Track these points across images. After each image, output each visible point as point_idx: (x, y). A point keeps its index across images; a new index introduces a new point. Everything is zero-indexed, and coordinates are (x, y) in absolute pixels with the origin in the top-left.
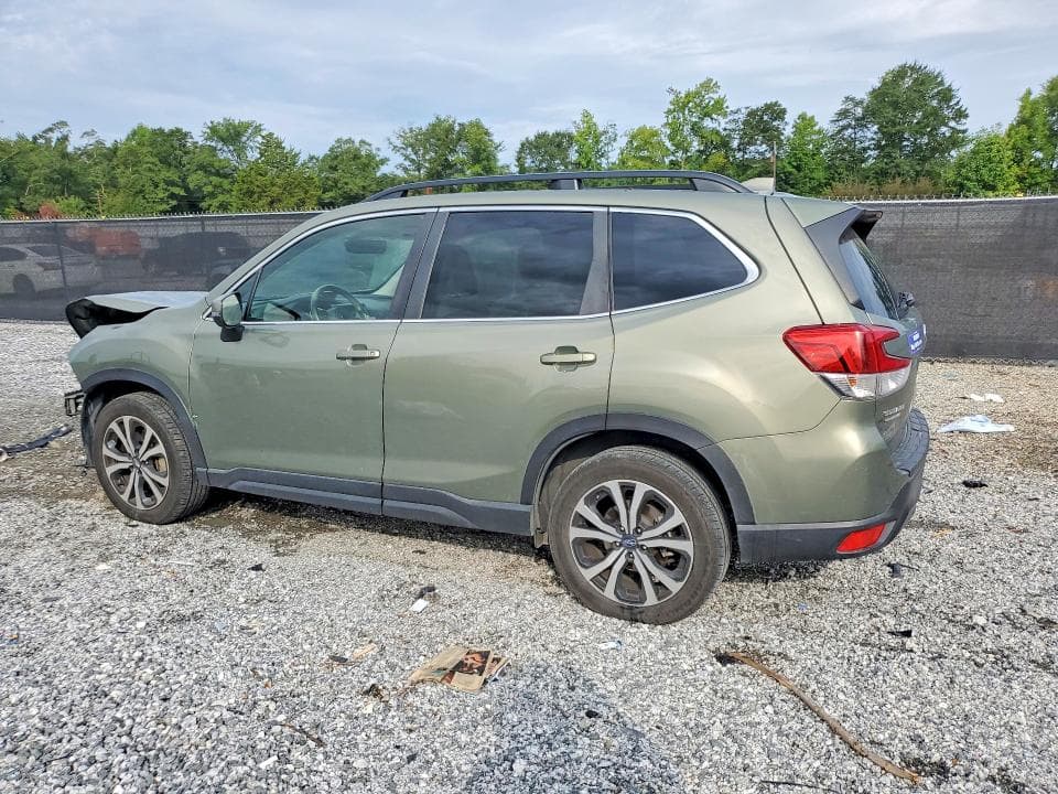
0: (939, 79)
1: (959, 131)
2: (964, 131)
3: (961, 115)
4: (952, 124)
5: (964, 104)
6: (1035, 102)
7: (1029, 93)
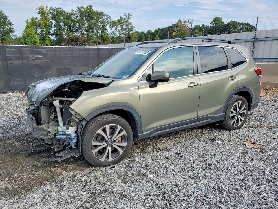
0: (2, 13)
1: (12, 28)
2: (13, 29)
3: (11, 24)
4: (9, 26)
5: (11, 21)
6: (30, 23)
7: (28, 20)
